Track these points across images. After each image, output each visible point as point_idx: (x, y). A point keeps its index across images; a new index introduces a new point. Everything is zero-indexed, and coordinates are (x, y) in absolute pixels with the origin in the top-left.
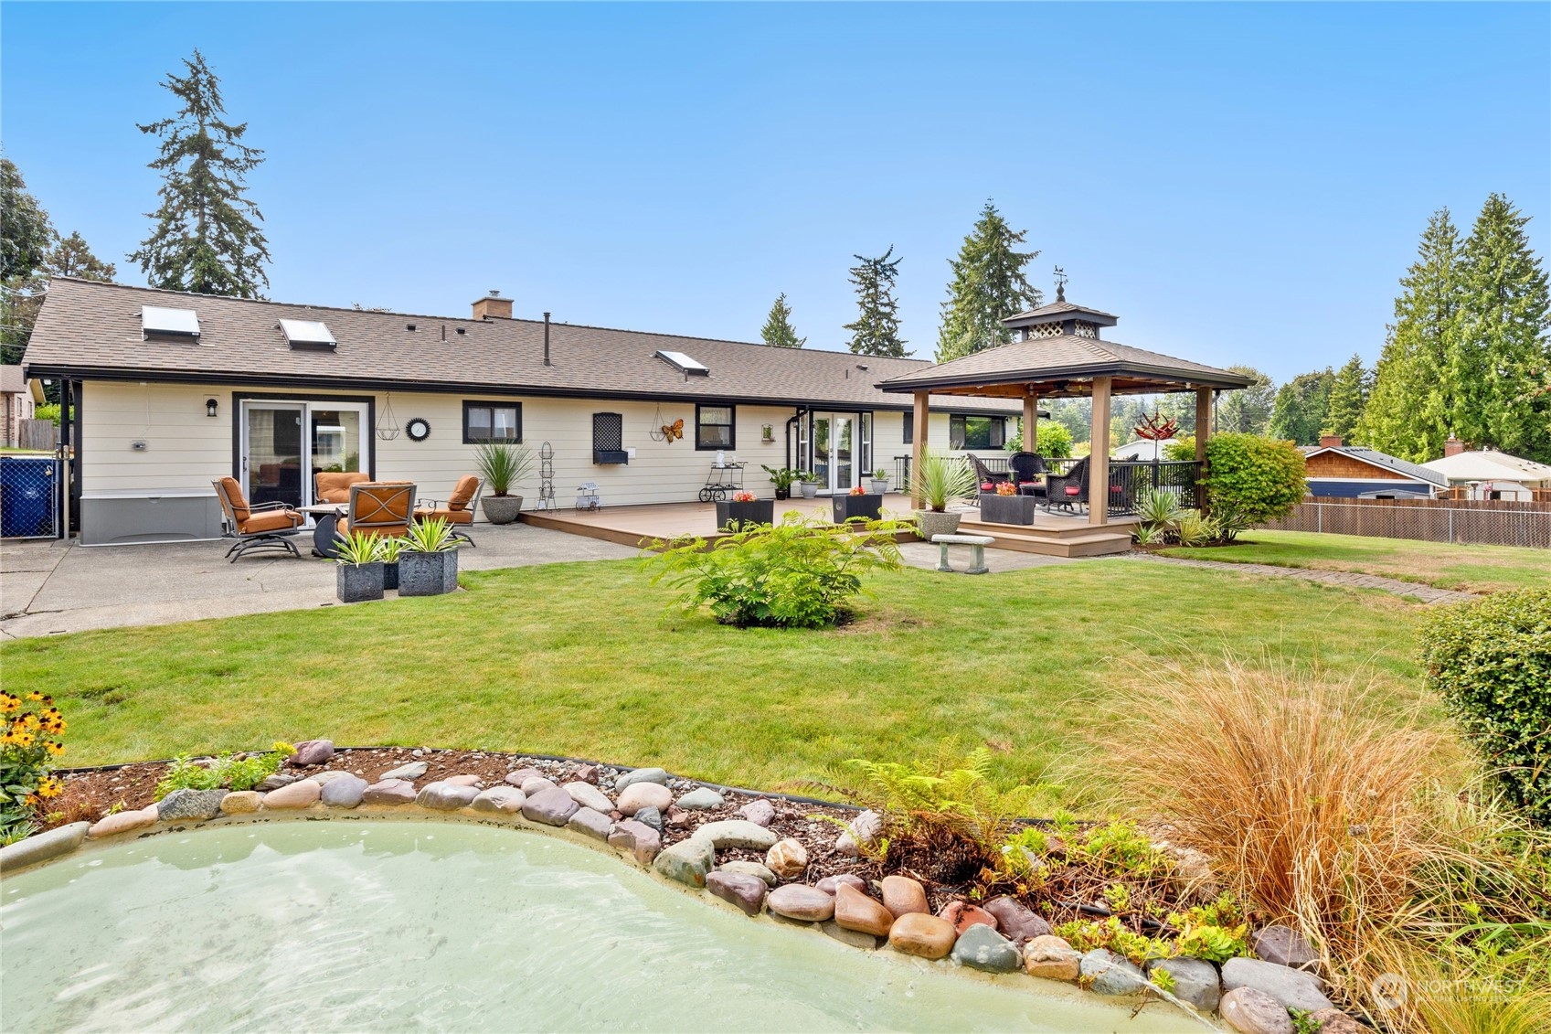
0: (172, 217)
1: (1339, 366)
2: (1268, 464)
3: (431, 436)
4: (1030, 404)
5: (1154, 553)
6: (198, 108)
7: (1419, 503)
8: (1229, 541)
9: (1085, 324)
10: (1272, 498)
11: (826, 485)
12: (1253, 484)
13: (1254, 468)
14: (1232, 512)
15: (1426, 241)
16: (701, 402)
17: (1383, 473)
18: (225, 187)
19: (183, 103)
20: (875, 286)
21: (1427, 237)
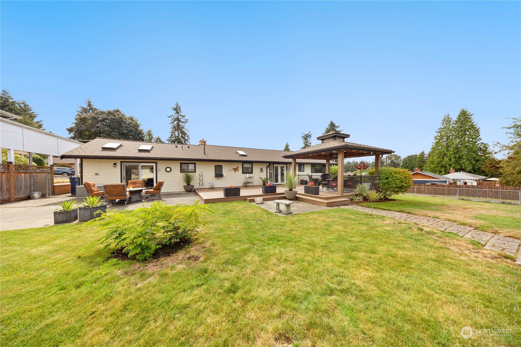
0: (173, 132)
1: (418, 153)
2: (399, 176)
3: (172, 171)
4: (328, 161)
5: (358, 205)
6: (177, 113)
7: (444, 186)
8: (386, 199)
9: (340, 137)
10: (400, 187)
11: (277, 182)
12: (394, 183)
13: (394, 178)
14: (386, 191)
15: (443, 122)
16: (243, 162)
17: (433, 178)
18: (182, 126)
19: (175, 112)
20: (307, 140)
21: (443, 121)
